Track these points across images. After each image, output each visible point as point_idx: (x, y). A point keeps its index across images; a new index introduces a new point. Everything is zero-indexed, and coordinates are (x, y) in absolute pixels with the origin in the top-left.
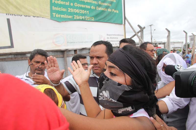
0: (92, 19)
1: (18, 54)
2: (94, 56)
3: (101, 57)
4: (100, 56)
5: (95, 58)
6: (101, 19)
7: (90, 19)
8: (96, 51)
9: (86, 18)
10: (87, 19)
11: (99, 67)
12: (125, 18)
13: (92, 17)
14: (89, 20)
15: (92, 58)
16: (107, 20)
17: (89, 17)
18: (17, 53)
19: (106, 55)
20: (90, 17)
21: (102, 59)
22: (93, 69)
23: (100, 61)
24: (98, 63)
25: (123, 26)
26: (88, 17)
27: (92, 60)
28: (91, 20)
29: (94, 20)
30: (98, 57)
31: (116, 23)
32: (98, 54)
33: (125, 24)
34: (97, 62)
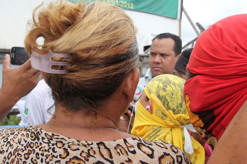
0: (130, 5)
1: (7, 51)
2: (158, 53)
3: (167, 55)
4: (165, 53)
5: (158, 56)
6: (144, 8)
7: (127, 6)
8: (161, 46)
9: (121, 3)
10: (123, 5)
11: (161, 68)
12: (182, 9)
13: (131, 3)
14: (125, 6)
15: (154, 55)
16: (154, 9)
17: (126, 2)
18: (5, 50)
19: (173, 53)
20: (128, 3)
21: (168, 58)
22: (153, 69)
23: (164, 60)
24: (162, 62)
25: (177, 22)
26: (124, 1)
27: (154, 58)
28: (129, 7)
29: (133, 8)
30: (162, 55)
31: (167, 16)
32: (164, 51)
33: (181, 18)
34: (160, 61)
